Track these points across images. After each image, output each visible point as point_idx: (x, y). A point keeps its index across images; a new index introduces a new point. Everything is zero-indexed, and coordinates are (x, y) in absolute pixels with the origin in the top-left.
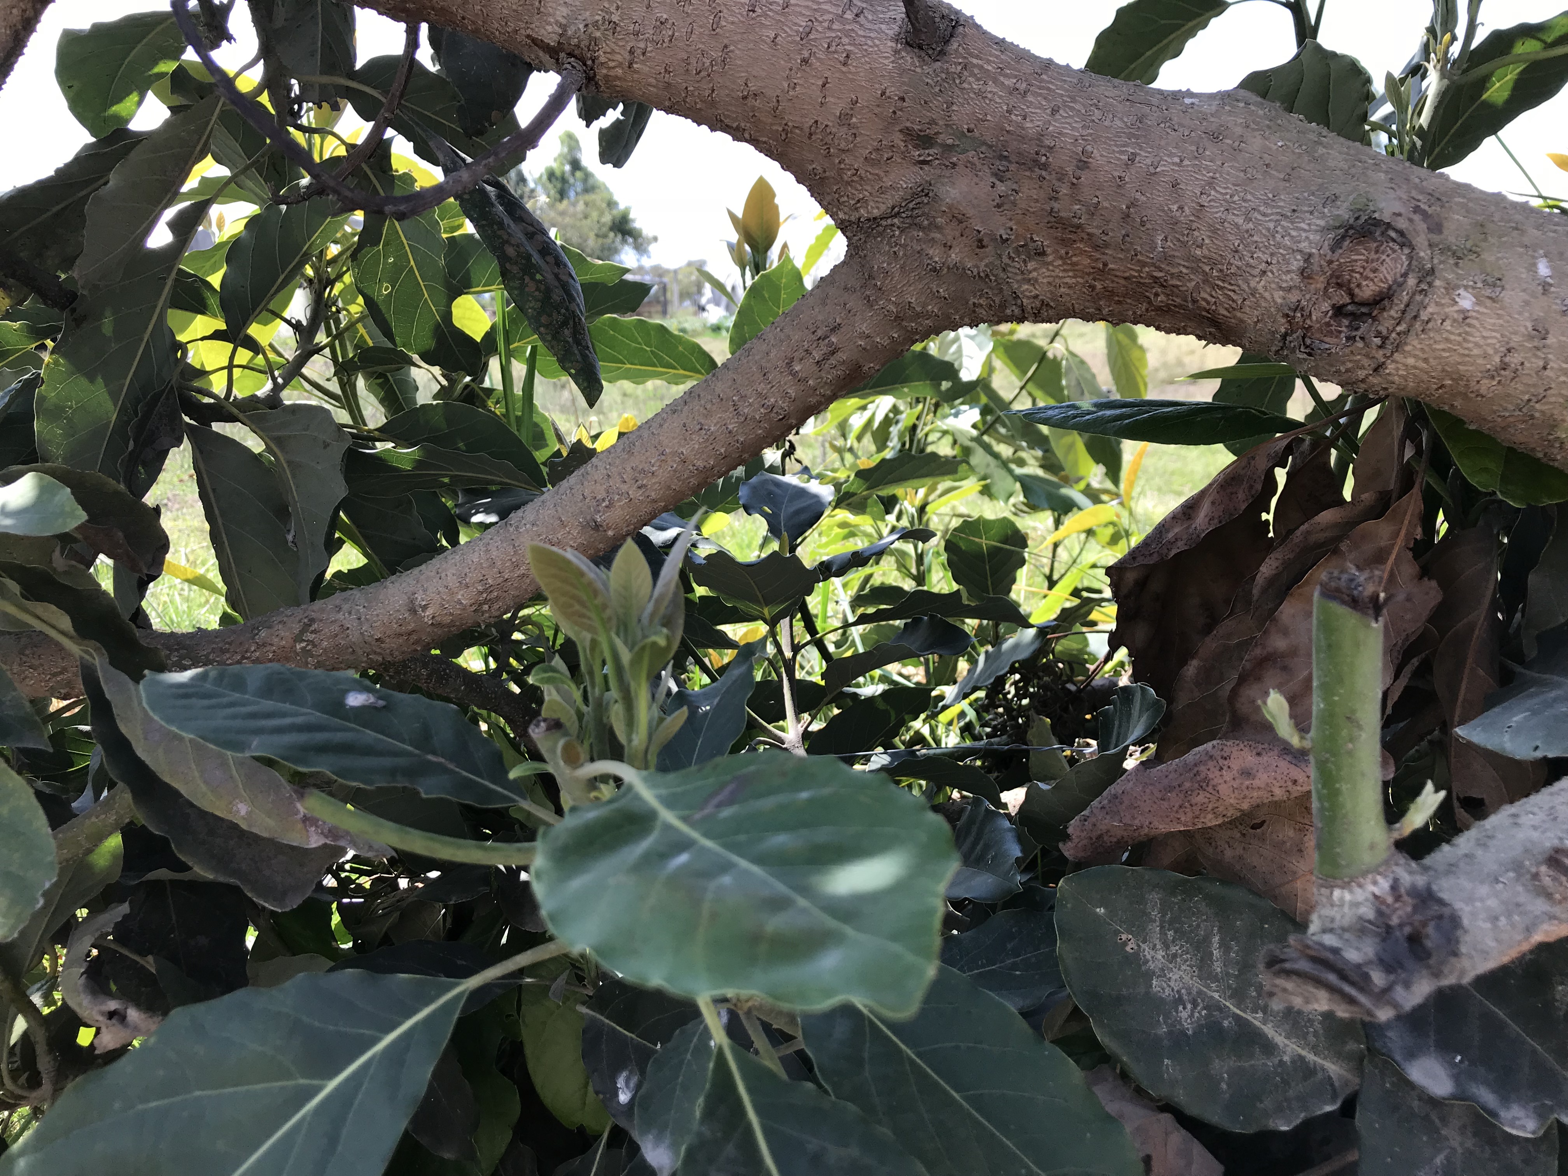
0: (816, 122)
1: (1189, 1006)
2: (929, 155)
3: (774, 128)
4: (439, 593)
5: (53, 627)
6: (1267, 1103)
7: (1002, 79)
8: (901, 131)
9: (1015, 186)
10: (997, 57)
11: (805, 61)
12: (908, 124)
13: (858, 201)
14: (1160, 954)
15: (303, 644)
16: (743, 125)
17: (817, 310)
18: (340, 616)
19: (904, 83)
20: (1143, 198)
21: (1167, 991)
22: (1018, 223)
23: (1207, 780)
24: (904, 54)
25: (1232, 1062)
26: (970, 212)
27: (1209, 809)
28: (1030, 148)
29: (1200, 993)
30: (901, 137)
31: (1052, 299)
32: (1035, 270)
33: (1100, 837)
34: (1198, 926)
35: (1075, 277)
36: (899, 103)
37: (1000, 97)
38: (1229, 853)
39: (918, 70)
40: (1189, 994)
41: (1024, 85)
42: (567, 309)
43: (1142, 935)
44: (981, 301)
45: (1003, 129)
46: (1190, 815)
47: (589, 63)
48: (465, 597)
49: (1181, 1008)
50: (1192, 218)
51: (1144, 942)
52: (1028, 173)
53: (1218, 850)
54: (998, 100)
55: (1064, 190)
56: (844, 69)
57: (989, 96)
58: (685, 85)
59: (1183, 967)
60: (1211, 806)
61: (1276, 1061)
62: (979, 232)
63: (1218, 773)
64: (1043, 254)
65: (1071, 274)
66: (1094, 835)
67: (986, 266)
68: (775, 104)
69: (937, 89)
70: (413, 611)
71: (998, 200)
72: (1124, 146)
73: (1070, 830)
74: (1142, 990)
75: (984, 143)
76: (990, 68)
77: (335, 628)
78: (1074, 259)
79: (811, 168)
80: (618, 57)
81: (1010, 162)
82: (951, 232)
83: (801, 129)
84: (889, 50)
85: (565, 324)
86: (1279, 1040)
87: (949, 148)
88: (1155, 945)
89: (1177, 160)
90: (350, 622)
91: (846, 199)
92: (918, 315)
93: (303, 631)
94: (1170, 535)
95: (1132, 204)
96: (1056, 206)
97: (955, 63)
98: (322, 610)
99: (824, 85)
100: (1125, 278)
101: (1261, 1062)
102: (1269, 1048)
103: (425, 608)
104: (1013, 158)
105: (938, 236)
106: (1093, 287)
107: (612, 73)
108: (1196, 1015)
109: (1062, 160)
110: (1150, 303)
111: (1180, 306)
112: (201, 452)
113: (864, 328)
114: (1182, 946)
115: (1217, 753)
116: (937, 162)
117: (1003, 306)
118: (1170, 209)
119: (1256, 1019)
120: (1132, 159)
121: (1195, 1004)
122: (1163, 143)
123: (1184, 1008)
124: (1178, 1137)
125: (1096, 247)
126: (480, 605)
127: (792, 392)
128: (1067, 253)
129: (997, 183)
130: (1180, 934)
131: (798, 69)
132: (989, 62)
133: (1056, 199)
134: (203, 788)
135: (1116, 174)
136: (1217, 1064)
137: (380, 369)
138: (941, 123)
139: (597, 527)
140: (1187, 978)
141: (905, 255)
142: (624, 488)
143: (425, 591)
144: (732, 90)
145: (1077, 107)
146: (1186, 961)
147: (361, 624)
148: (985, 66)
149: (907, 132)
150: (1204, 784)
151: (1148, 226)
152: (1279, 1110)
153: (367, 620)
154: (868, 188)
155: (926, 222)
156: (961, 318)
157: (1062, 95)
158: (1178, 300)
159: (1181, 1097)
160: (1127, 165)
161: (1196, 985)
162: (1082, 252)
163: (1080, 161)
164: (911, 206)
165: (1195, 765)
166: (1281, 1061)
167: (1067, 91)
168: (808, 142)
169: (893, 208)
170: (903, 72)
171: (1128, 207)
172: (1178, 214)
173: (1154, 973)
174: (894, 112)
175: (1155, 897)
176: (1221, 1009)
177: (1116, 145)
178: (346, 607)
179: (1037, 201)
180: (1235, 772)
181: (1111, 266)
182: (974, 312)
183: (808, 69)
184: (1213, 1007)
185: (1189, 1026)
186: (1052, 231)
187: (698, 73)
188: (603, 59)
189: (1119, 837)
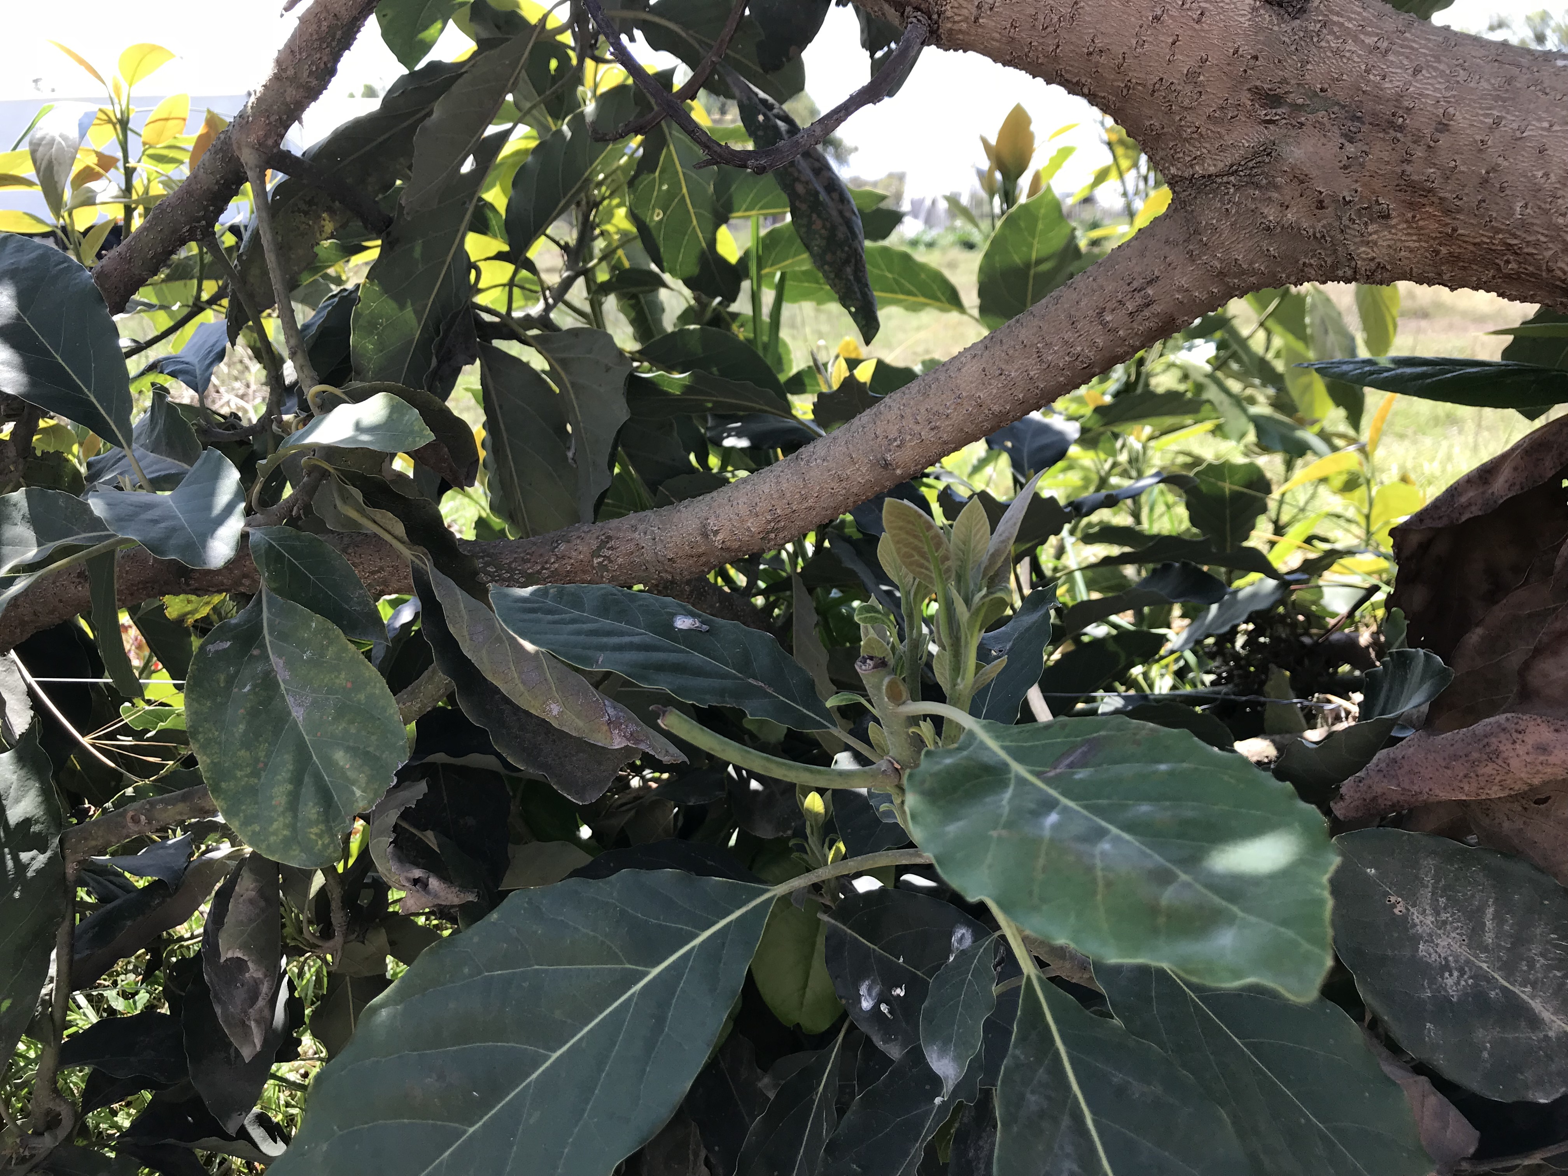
0: (1161, 79)
1: (1456, 974)
2: (1276, 114)
3: (1116, 84)
4: (730, 520)
5: (389, 533)
6: (1529, 1075)
7: (1362, 37)
8: (1249, 90)
9: (1365, 148)
10: (1359, 14)
11: (1157, 18)
12: (1258, 83)
13: (1195, 158)
14: (1430, 919)
15: (600, 560)
16: (1083, 80)
17: (1134, 261)
18: (636, 535)
19: (1258, 42)
20: (1506, 164)
21: (1434, 956)
22: (1364, 185)
23: (1497, 753)
24: (1262, 12)
25: (1496, 1033)
26: (1314, 173)
27: (1496, 781)
28: (1386, 110)
29: (1468, 961)
30: (1249, 96)
31: (1389, 262)
32: (1376, 232)
33: (1375, 798)
34: (1473, 896)
35: (1419, 241)
36: (1252, 62)
37: (1359, 56)
38: (1506, 825)
39: (1276, 28)
40: (1456, 961)
41: (1385, 44)
42: (850, 247)
43: (1412, 899)
44: (1312, 261)
45: (1359, 89)
46: (1475, 784)
47: (935, 17)
48: (754, 525)
49: (1447, 974)
50: (1558, 186)
51: (1414, 906)
52: (1381, 135)
53: (1497, 821)
54: (1356, 59)
55: (1419, 152)
56: (1197, 27)
57: (1348, 54)
58: (1029, 40)
59: (1453, 935)
60: (1498, 778)
61: (1541, 1035)
62: (1321, 193)
63: (1510, 746)
64: (1388, 217)
65: (1414, 238)
66: (1369, 796)
67: (1324, 227)
68: (1121, 61)
69: (1293, 48)
70: (705, 535)
71: (1345, 162)
72: (1490, 109)
73: (1343, 790)
74: (1407, 953)
75: (1338, 104)
76: (1350, 26)
77: (631, 547)
78: (1421, 223)
79: (1148, 123)
80: (965, 12)
81: (1363, 123)
82: (1289, 192)
83: (1144, 86)
84: (1247, 8)
85: (847, 262)
86: (1546, 1015)
87: (1297, 108)
88: (1425, 910)
89: (1546, 125)
90: (646, 541)
91: (1181, 155)
92: (1244, 272)
93: (599, 548)
94: (1463, 500)
95: (1494, 169)
96: (1409, 168)
97: (1315, 21)
98: (619, 529)
99: (1174, 43)
100: (1475, 244)
101: (1525, 1035)
102: (1535, 1022)
103: (716, 533)
104: (1367, 119)
105: (1275, 195)
106: (1437, 252)
107: (956, 27)
108: (1463, 983)
109: (1421, 122)
110: (1499, 269)
111: (1532, 275)
112: (490, 370)
113: (1184, 282)
114: (1453, 914)
115: (1510, 726)
116: (1284, 121)
117: (1335, 266)
118: (1533, 175)
119: (1524, 993)
120: (1497, 123)
121: (1462, 972)
122: (1532, 106)
123: (1451, 975)
124: (1435, 1100)
125: (1447, 212)
126: (768, 533)
127: (1100, 342)
128: (1414, 217)
129: (1347, 144)
130: (1453, 901)
131: (1149, 26)
132: (1350, 20)
133: (1409, 162)
134: (521, 687)
135: (1478, 138)
136: (1480, 1033)
137: (633, 290)
138: (1293, 82)
139: (887, 465)
140: (1455, 947)
141: (1237, 212)
142: (917, 428)
143: (717, 517)
144: (1077, 46)
145: (1442, 67)
146: (1457, 928)
147: (655, 544)
148: (1346, 24)
149: (1257, 93)
150: (1494, 756)
151: (1508, 192)
152: (1540, 1083)
153: (662, 541)
154: (1207, 145)
155: (1264, 181)
156: (1288, 277)
157: (1425, 55)
158: (1531, 269)
159: (1441, 1061)
160: (1490, 128)
161: (1464, 953)
162: (1431, 216)
163: (1440, 123)
164: (1250, 164)
165: (1486, 736)
166: (1546, 1036)
167: (1431, 50)
168: (1149, 98)
169: (1232, 166)
170: (1258, 29)
171: (1488, 173)
172: (1543, 181)
173: (1421, 937)
174: (1245, 71)
175: (1429, 864)
176: (1489, 980)
177: (1481, 108)
178: (641, 527)
179: (1388, 163)
180: (1529, 747)
181: (1460, 231)
182: (1302, 271)
183: (1159, 26)
184: (1479, 976)
185: (1454, 994)
186: (1399, 194)
187: (1044, 29)
188: (949, 14)
189: (1395, 800)
